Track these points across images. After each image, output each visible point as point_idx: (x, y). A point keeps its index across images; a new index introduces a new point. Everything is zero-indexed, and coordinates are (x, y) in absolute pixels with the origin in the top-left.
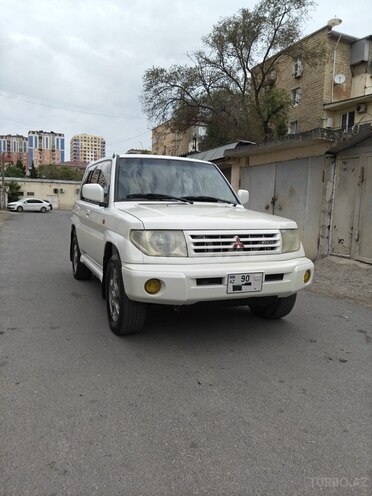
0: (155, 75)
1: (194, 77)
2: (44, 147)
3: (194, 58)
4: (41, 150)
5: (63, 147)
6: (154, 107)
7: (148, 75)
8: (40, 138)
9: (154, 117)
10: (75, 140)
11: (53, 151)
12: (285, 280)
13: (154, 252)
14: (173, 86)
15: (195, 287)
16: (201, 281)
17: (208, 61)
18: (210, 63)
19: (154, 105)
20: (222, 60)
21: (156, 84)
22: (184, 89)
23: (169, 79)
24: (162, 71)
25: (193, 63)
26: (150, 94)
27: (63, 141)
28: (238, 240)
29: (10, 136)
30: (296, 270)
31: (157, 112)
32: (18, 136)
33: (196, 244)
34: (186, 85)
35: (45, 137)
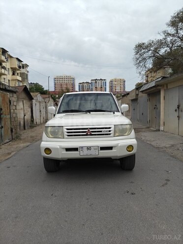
0: (140, 47)
1: (161, 44)
2: (97, 86)
3: (162, 34)
4: (96, 88)
5: (106, 86)
6: (140, 62)
7: (136, 47)
8: (96, 82)
9: (140, 67)
10: (111, 82)
11: (101, 88)
12: (114, 150)
13: (51, 136)
14: (149, 50)
15: (65, 152)
16: (68, 150)
17: (169, 34)
18: (170, 35)
19: (140, 61)
20: (177, 33)
21: (141, 51)
22: (156, 51)
23: (147, 47)
24: (143, 44)
25: (161, 37)
26: (138, 56)
27: (106, 82)
28: (89, 130)
29: (83, 83)
30: (119, 145)
31: (141, 64)
32: (87, 82)
33: (68, 132)
34: (156, 49)
35: (98, 82)
